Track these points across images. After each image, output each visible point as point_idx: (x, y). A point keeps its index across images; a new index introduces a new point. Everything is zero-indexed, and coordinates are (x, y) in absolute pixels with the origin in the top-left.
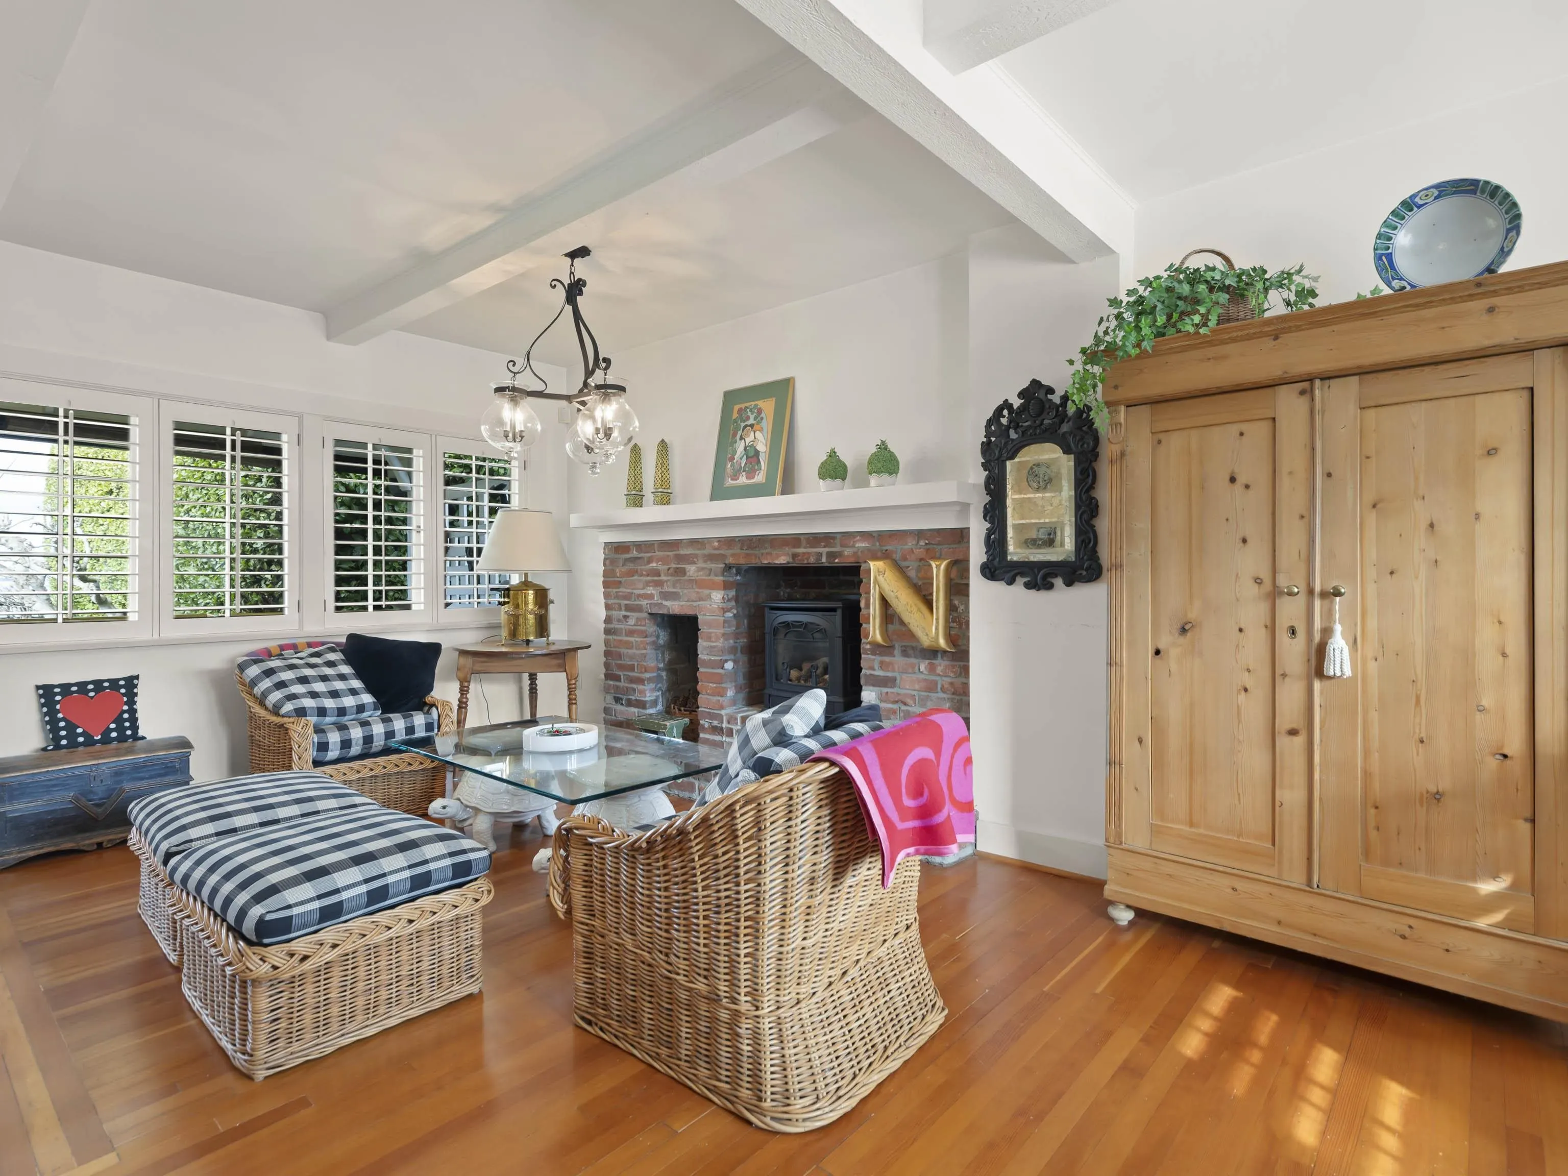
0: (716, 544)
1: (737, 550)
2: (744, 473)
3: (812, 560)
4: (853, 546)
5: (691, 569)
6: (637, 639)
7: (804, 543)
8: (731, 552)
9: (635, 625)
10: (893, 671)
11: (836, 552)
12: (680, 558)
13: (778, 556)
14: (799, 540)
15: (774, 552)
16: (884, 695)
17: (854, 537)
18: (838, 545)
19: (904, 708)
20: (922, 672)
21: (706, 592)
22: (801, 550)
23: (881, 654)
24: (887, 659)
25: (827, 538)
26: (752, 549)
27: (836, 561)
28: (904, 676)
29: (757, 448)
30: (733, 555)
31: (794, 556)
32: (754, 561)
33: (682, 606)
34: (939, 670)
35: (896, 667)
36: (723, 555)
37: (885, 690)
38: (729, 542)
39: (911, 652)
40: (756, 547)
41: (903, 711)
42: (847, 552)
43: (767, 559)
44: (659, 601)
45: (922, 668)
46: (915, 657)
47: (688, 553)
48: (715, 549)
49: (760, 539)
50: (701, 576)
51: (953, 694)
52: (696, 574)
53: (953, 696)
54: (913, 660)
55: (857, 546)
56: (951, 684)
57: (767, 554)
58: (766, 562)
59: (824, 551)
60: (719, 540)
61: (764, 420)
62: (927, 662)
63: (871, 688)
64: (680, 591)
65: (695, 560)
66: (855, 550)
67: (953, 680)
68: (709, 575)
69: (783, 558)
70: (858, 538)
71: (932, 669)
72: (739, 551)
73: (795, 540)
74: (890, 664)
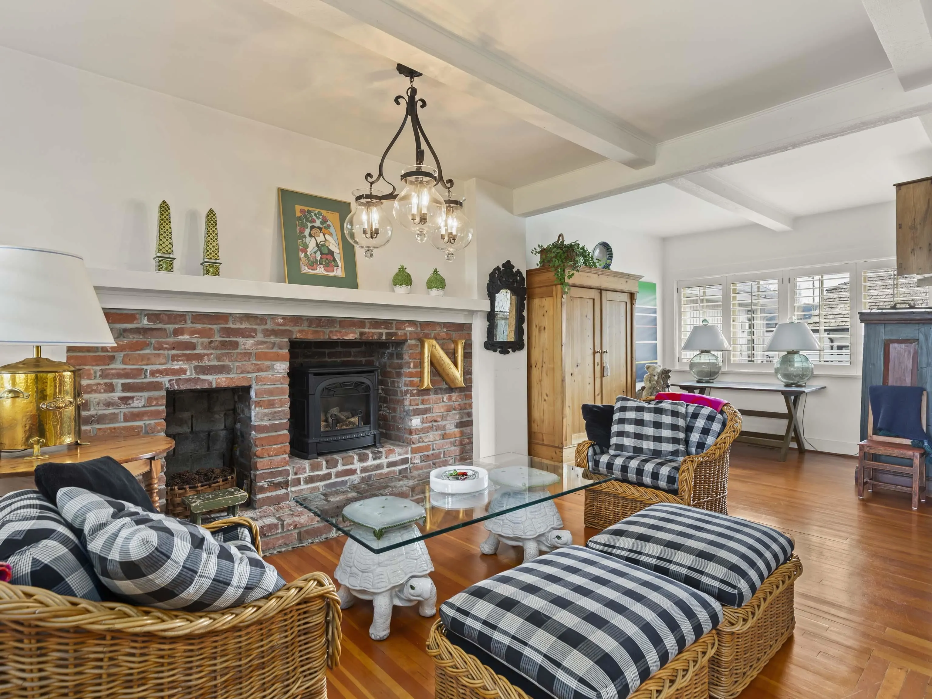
0: (281, 321)
1: (304, 326)
2: (322, 266)
3: (376, 337)
4: (404, 330)
5: (247, 344)
6: (148, 422)
7: (368, 325)
8: (297, 328)
9: (144, 406)
10: (430, 404)
11: (392, 333)
12: (229, 332)
13: (347, 334)
14: (364, 322)
15: (344, 331)
16: (425, 419)
17: (406, 324)
18: (394, 328)
19: (435, 424)
20: (444, 402)
21: (268, 363)
22: (366, 330)
23: (423, 395)
24: (426, 397)
25: (386, 323)
26: (321, 327)
27: (393, 338)
28: (435, 406)
29: (330, 248)
30: (301, 331)
31: (362, 334)
32: (322, 337)
33: (232, 379)
34: (453, 399)
35: (431, 401)
36: (290, 331)
37: (425, 416)
38: (296, 320)
39: (439, 391)
40: (325, 326)
41: (435, 426)
42: (400, 333)
43: (337, 336)
44: (194, 375)
45: (445, 399)
46: (442, 394)
47: (243, 326)
48: (281, 325)
49: (328, 320)
50: (262, 349)
51: (460, 410)
52: (254, 348)
53: (461, 411)
54: (440, 396)
55: (406, 329)
56: (459, 405)
57: (336, 331)
58: (335, 338)
59: (384, 331)
60: (284, 317)
61: (332, 228)
62: (447, 395)
63: (417, 417)
64: (230, 364)
65: (253, 334)
66: (405, 332)
67: (460, 403)
68: (272, 348)
69: (352, 335)
70: (407, 324)
71: (450, 399)
72: (306, 328)
73: (361, 322)
74: (428, 399)
